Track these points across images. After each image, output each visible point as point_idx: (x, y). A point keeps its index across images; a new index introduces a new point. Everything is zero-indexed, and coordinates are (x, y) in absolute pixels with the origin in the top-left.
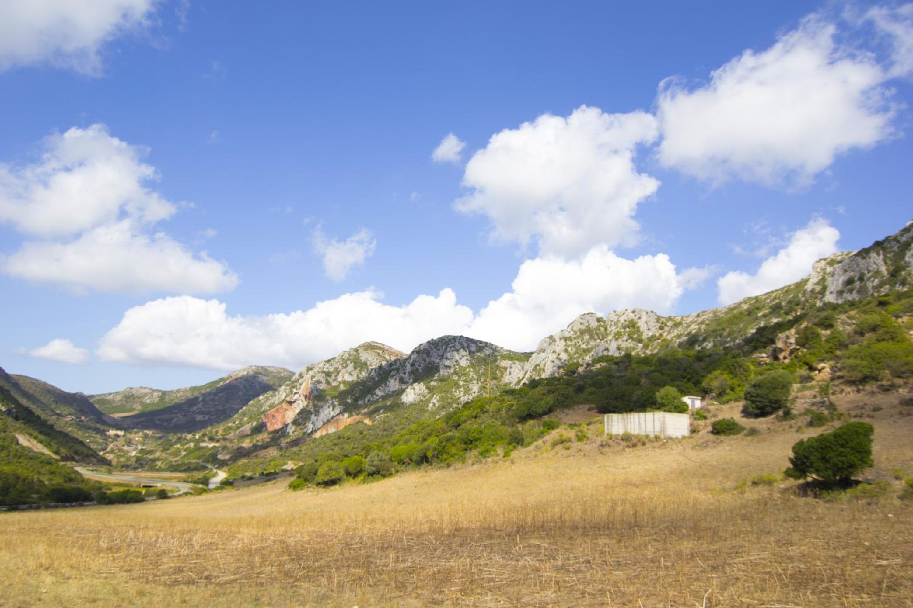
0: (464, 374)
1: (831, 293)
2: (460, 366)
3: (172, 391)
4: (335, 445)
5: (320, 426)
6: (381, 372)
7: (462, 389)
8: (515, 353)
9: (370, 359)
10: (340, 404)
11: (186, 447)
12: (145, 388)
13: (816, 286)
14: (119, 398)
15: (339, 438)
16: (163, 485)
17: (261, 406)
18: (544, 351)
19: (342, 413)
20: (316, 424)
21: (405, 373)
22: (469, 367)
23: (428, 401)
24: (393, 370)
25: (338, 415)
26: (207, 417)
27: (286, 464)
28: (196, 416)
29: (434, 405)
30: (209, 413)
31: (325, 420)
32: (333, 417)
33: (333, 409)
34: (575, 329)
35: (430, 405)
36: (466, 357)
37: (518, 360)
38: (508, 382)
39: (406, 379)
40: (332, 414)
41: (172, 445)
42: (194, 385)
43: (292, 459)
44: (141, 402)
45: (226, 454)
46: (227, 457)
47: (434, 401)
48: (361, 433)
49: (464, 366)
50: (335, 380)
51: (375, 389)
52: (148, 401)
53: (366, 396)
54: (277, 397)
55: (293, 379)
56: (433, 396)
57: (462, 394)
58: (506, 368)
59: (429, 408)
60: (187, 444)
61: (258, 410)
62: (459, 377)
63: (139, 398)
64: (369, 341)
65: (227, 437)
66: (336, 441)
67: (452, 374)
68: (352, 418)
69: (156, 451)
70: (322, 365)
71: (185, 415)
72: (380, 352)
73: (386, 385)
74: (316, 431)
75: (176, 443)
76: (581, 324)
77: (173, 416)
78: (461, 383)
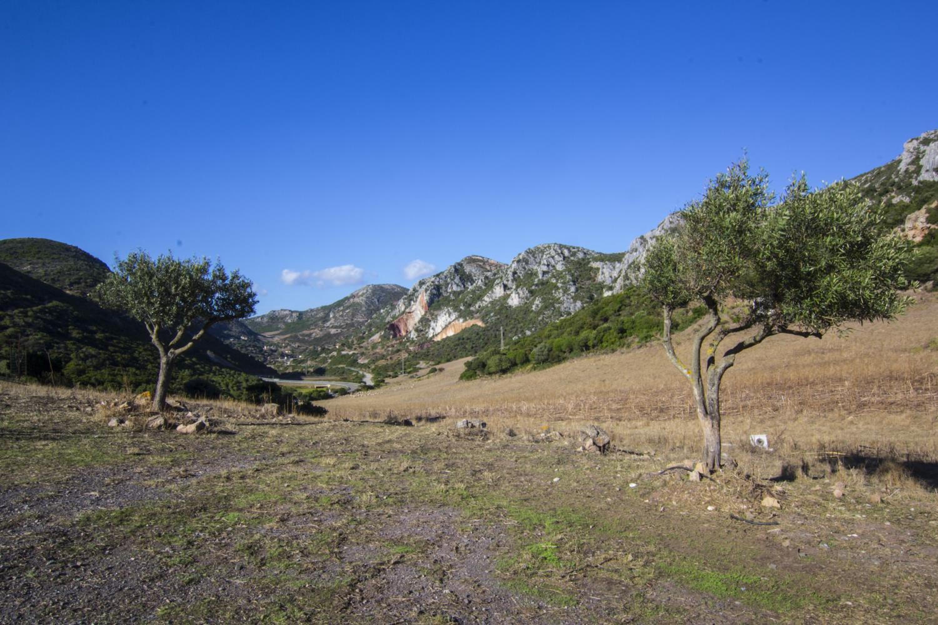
0: (562, 278)
1: (927, 171)
2: (557, 271)
3: (307, 311)
4: (458, 345)
5: (439, 331)
6: (487, 281)
7: (561, 290)
8: (605, 255)
9: (473, 270)
10: (455, 311)
11: (330, 355)
12: (285, 310)
13: (909, 166)
14: (265, 320)
15: (459, 339)
16: (332, 385)
17: (384, 318)
18: (636, 250)
19: (457, 318)
20: (436, 329)
21: (508, 281)
22: (565, 271)
23: (532, 303)
24: (497, 278)
25: (454, 320)
26: (339, 330)
27: (418, 363)
28: (330, 330)
29: (537, 306)
30: (340, 327)
31: (444, 326)
32: (450, 323)
33: (449, 316)
34: (665, 227)
35: (534, 307)
36: (561, 263)
37: (609, 260)
38: (601, 281)
39: (509, 286)
40: (449, 320)
41: (319, 355)
42: (324, 305)
43: (423, 359)
44: (284, 322)
45: (364, 359)
46: (366, 361)
47: (537, 302)
48: (478, 334)
49: (561, 270)
50: (446, 291)
51: (483, 296)
52: (290, 321)
53: (476, 303)
54: (397, 310)
55: (409, 293)
56: (535, 298)
57: (561, 295)
58: (598, 269)
59: (533, 309)
60: (330, 353)
61: (381, 320)
62: (557, 280)
63: (282, 319)
64: (470, 255)
65: (362, 345)
66: (457, 342)
67: (551, 278)
68: (467, 322)
69: (307, 361)
70: (433, 279)
71: (321, 330)
72: (481, 264)
73: (493, 292)
74: (436, 335)
75: (321, 353)
76: (671, 223)
77: (312, 331)
78: (560, 285)
